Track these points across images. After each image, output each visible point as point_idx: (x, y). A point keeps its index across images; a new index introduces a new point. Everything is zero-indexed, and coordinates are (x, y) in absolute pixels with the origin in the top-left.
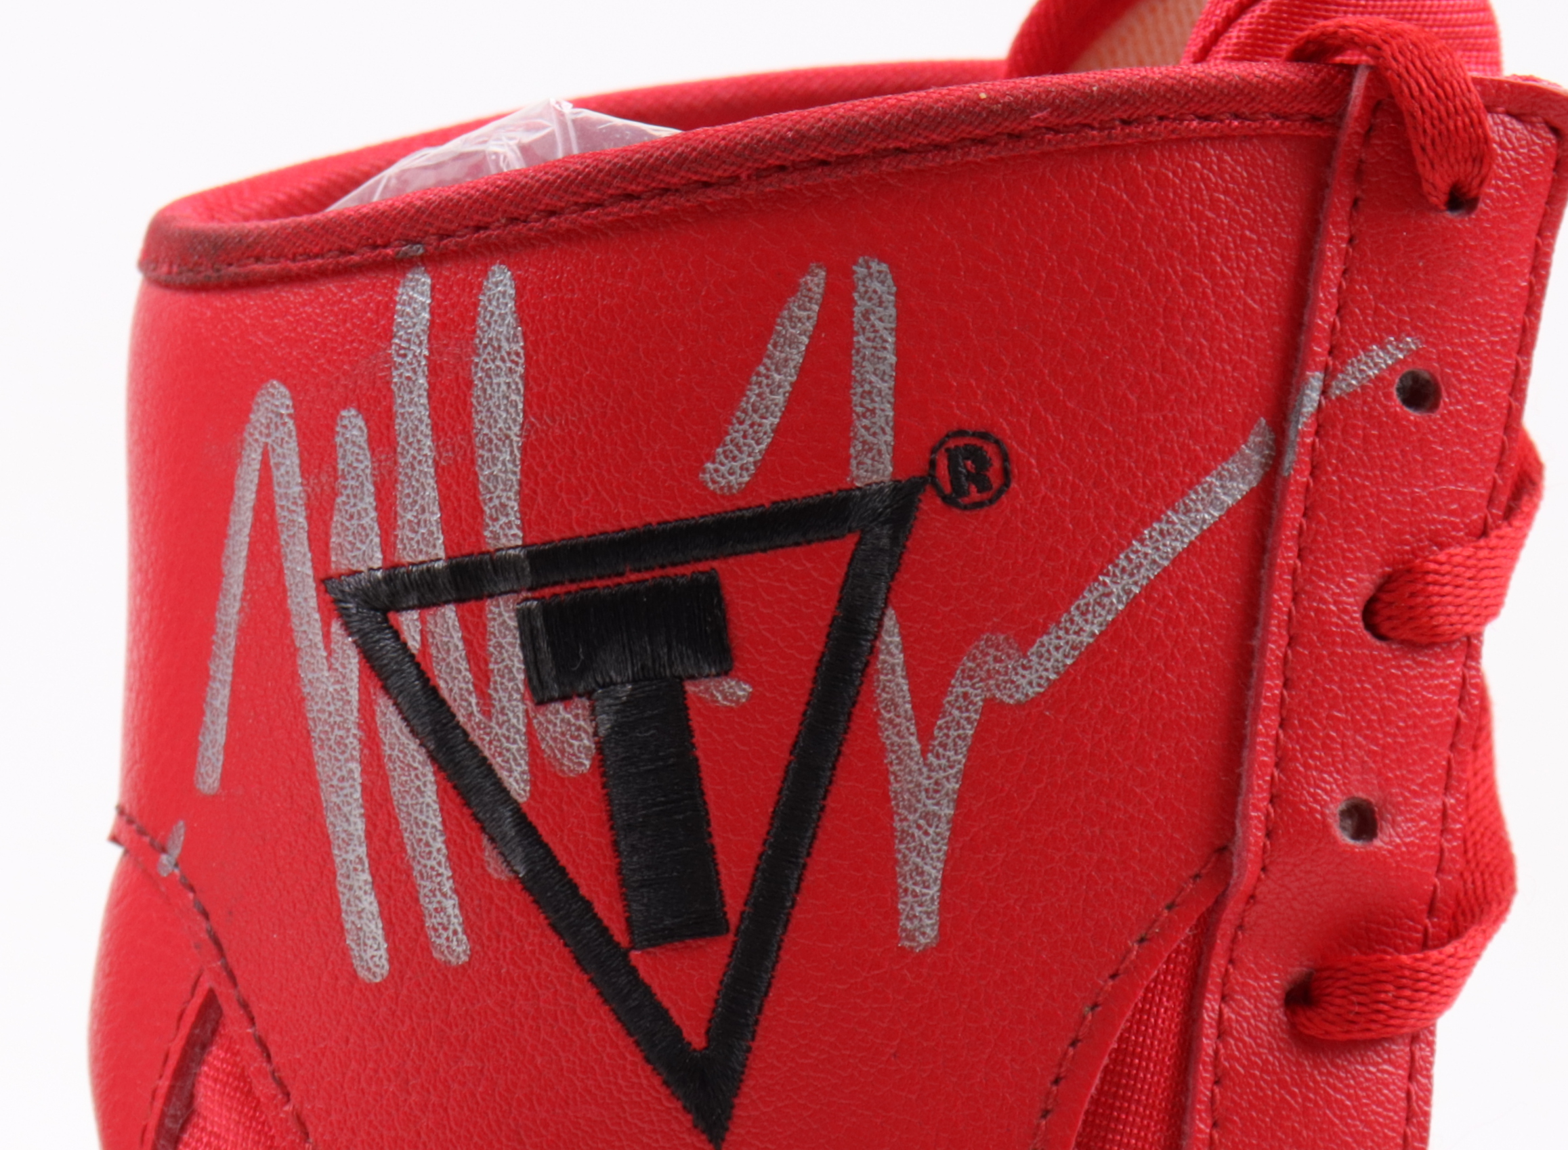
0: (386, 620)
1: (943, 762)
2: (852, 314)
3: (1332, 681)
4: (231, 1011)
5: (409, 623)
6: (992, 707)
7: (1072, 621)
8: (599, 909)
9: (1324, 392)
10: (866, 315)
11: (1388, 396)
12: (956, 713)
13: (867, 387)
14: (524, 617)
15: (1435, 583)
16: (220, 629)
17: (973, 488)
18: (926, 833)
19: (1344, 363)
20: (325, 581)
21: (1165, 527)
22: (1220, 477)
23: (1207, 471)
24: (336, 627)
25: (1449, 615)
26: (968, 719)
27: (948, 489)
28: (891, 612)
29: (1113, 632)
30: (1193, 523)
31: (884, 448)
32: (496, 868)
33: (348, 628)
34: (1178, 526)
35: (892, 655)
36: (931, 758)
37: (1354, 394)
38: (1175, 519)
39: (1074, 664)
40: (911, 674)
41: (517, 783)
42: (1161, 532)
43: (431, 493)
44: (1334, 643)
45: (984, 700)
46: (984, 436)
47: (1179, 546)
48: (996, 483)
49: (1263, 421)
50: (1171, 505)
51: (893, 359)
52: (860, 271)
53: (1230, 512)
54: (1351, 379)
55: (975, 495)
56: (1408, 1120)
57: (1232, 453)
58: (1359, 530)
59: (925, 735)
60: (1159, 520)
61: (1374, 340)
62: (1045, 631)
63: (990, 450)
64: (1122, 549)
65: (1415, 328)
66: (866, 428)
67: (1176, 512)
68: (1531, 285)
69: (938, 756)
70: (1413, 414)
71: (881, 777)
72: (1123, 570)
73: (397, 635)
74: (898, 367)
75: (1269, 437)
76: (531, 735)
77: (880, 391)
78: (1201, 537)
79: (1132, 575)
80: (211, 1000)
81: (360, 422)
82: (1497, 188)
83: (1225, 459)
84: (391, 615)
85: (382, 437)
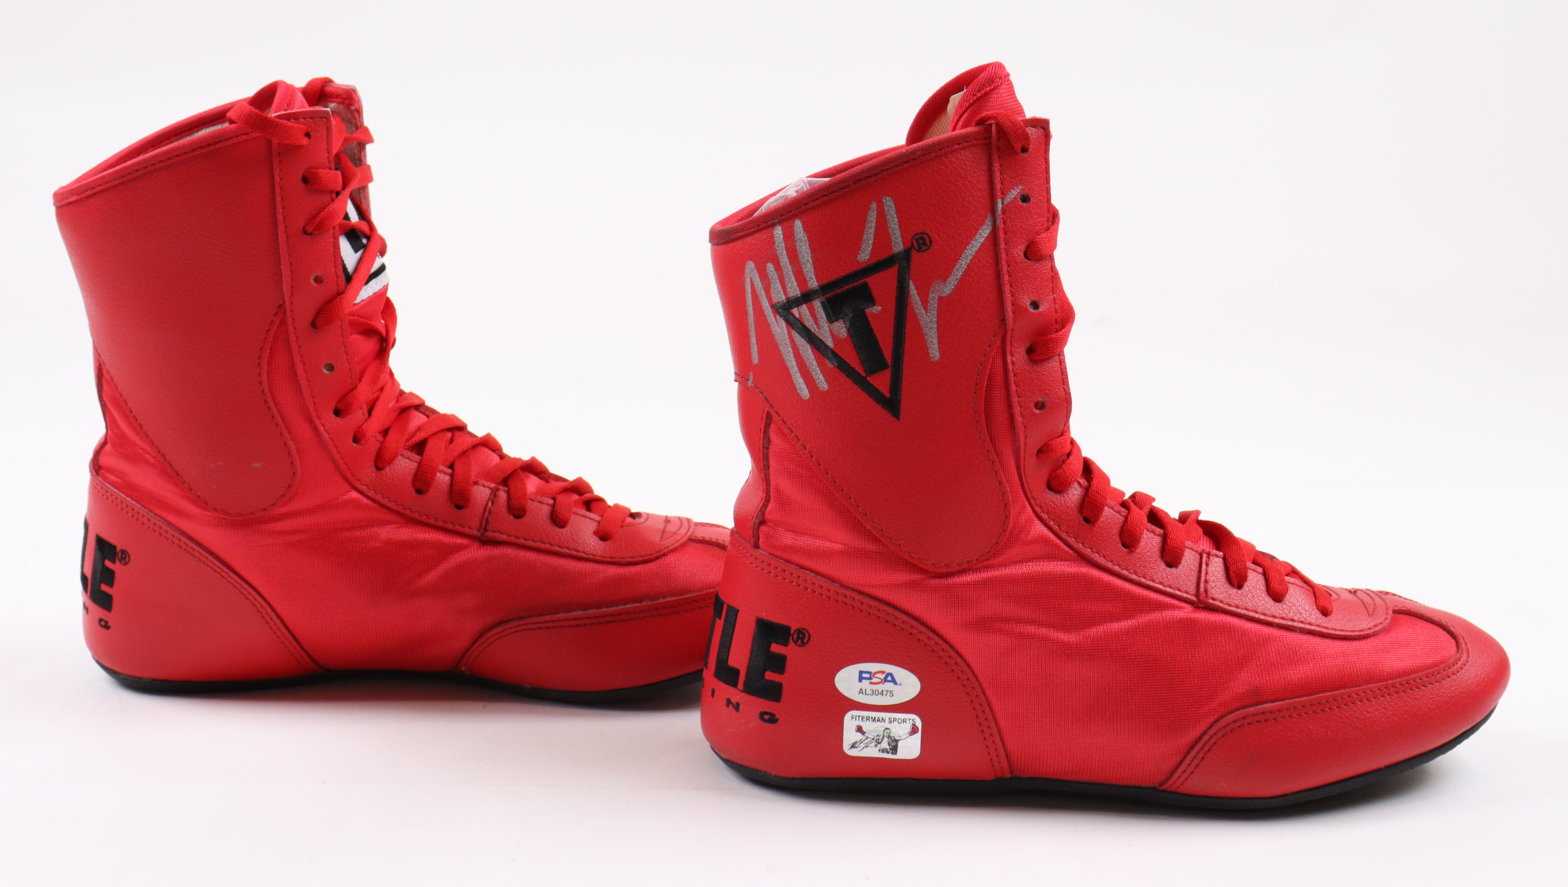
0: (789, 312)
1: (931, 314)
2: (884, 211)
3: (1020, 273)
4: (774, 415)
5: (795, 311)
6: (940, 298)
7: (955, 273)
8: (857, 369)
9: (1002, 204)
10: (888, 211)
11: (1018, 201)
12: (932, 302)
13: (892, 228)
14: (823, 303)
15: (1040, 244)
16: (750, 324)
17: (923, 247)
18: (931, 332)
19: (1005, 196)
20: (773, 306)
21: (972, 245)
22: (982, 230)
23: (979, 229)
24: (778, 316)
25: (1044, 251)
26: (935, 303)
27: (917, 248)
28: (911, 281)
29: (965, 273)
30: (978, 243)
31: (900, 242)
32: (829, 365)
33: (781, 316)
34: (975, 244)
35: (913, 291)
36: (928, 314)
37: (1010, 203)
38: (974, 243)
39: (958, 283)
40: (919, 294)
41: (830, 343)
42: (971, 247)
43: (793, 279)
44: (1019, 264)
45: (938, 297)
46: (923, 233)
47: (976, 249)
48: (929, 244)
49: (989, 214)
50: (972, 240)
51: (897, 220)
52: (884, 200)
53: (987, 238)
54: (1008, 200)
55: (924, 248)
56: (1062, 375)
57: (984, 224)
58: (1018, 235)
59: (926, 309)
60: (970, 244)
61: (1011, 189)
62: (949, 277)
63: (925, 236)
64: (963, 253)
65: (1021, 183)
66: (895, 238)
67: (974, 241)
68: (1046, 167)
69: (930, 313)
70: (1025, 204)
71: (917, 323)
72: (964, 258)
73: (793, 315)
74: (899, 221)
75: (992, 218)
76: (831, 331)
77: (896, 229)
78: (981, 245)
79: (966, 259)
80: (768, 413)
81: (772, 266)
82: (1033, 145)
83: (982, 225)
84: (790, 310)
85: (778, 268)
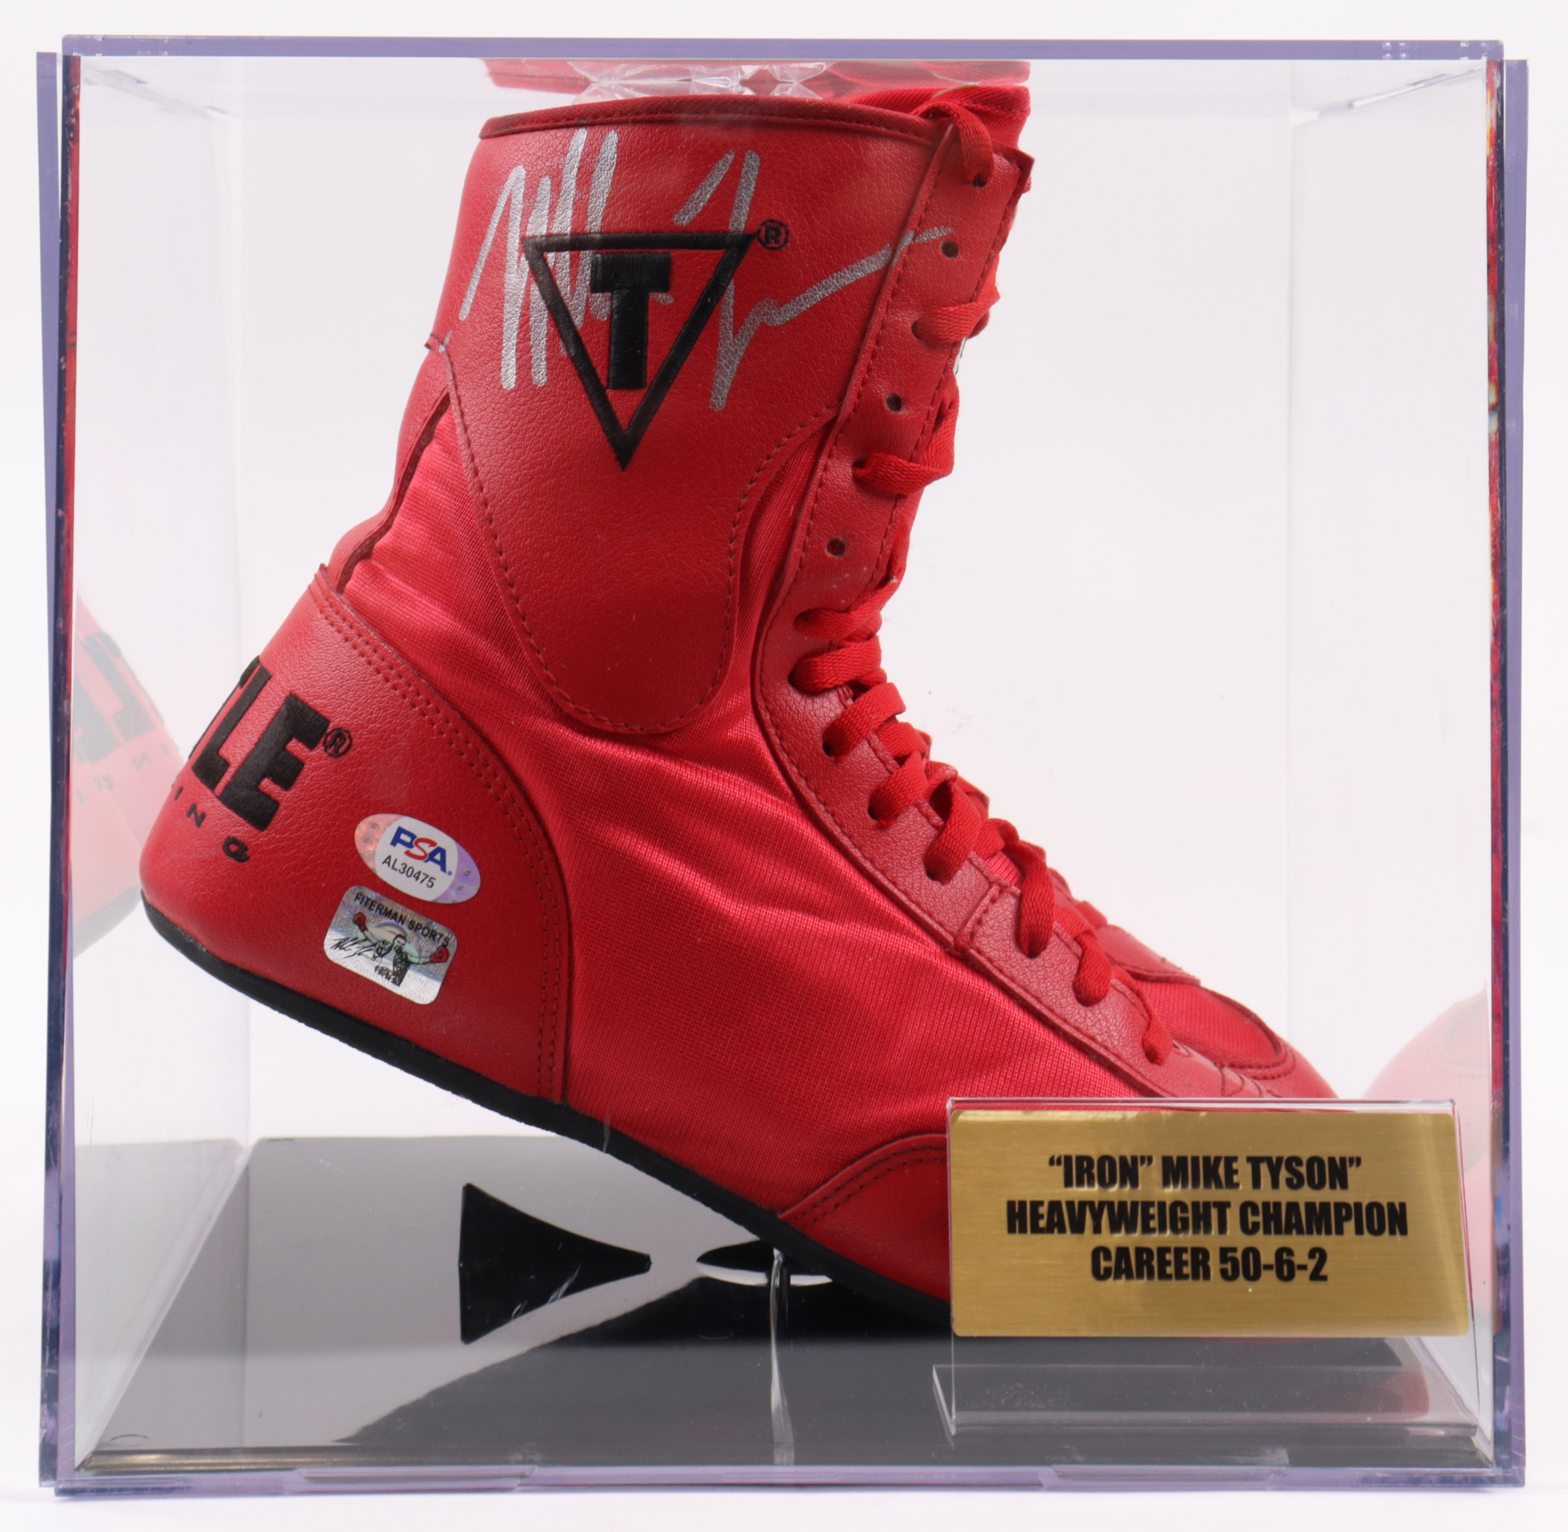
0: (542, 255)
1: (740, 343)
2: (741, 171)
3: (894, 347)
4: (453, 401)
5: (551, 256)
6: (763, 325)
7: (800, 300)
8: (598, 371)
9: (914, 239)
10: (746, 172)
11: (938, 248)
12: (749, 325)
13: (741, 198)
15: (940, 318)
17: (773, 241)
18: (728, 368)
19: (923, 231)
20: (523, 239)
21: (842, 274)
22: (868, 261)
23: (863, 258)
24: (523, 258)
25: (944, 332)
26: (753, 329)
27: (763, 238)
28: (732, 282)
29: (815, 308)
30: (854, 276)
31: (743, 221)
32: (563, 352)
33: (527, 258)
34: (848, 275)
35: (729, 298)
36: (736, 340)
37: (925, 243)
38: (847, 272)
39: (798, 317)
40: (735, 308)
41: (578, 320)
42: (841, 276)
44: (898, 334)
45: (761, 323)
46: (782, 224)
47: (847, 283)
48: (782, 242)
49: (888, 245)
50: (846, 266)
51: (753, 190)
52: (748, 156)
53: (869, 276)
54: (925, 238)
55: (773, 244)
56: (890, 523)
57: (874, 254)
58: (917, 294)
60: (841, 271)
61: (936, 226)
62: (789, 302)
63: (783, 230)
64: (824, 278)
65: (953, 225)
66: (738, 212)
67: (848, 270)
68: (1001, 224)
69: (738, 340)
70: (947, 258)
71: (714, 341)
72: (823, 286)
73: (545, 261)
74: (754, 193)
75: (889, 253)
77: (745, 201)
78: (856, 282)
79: (826, 289)
80: (448, 395)
81: (549, 182)
82: (994, 181)
83: (871, 255)
84: (545, 253)
85: (556, 187)
